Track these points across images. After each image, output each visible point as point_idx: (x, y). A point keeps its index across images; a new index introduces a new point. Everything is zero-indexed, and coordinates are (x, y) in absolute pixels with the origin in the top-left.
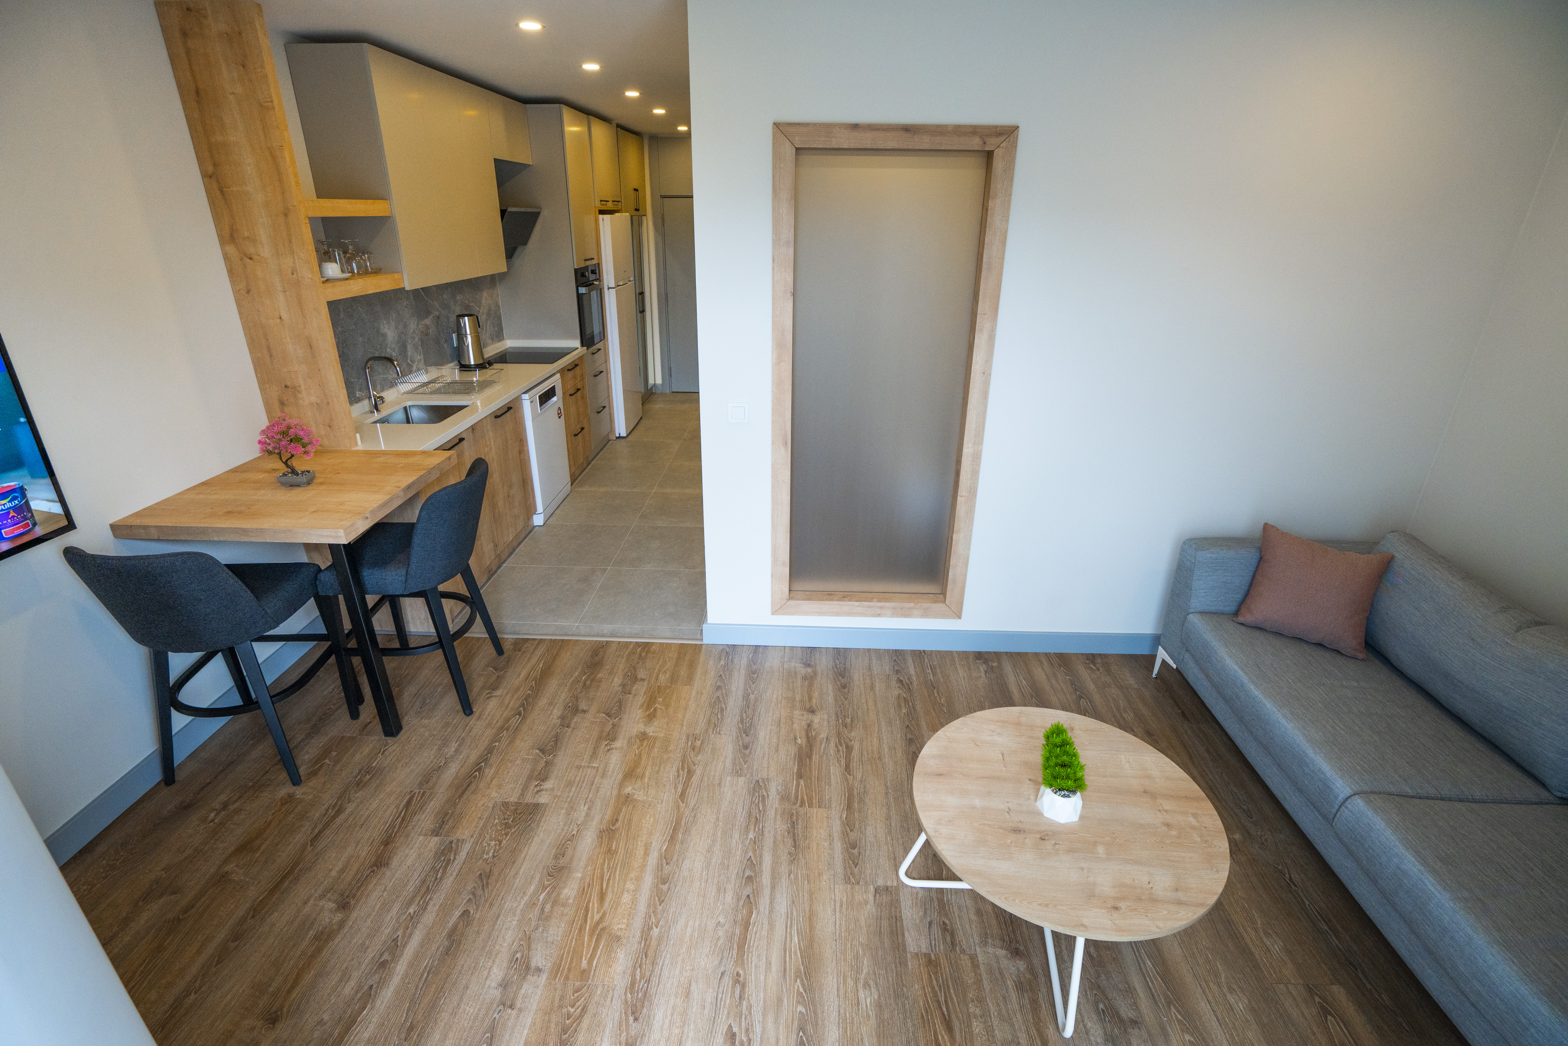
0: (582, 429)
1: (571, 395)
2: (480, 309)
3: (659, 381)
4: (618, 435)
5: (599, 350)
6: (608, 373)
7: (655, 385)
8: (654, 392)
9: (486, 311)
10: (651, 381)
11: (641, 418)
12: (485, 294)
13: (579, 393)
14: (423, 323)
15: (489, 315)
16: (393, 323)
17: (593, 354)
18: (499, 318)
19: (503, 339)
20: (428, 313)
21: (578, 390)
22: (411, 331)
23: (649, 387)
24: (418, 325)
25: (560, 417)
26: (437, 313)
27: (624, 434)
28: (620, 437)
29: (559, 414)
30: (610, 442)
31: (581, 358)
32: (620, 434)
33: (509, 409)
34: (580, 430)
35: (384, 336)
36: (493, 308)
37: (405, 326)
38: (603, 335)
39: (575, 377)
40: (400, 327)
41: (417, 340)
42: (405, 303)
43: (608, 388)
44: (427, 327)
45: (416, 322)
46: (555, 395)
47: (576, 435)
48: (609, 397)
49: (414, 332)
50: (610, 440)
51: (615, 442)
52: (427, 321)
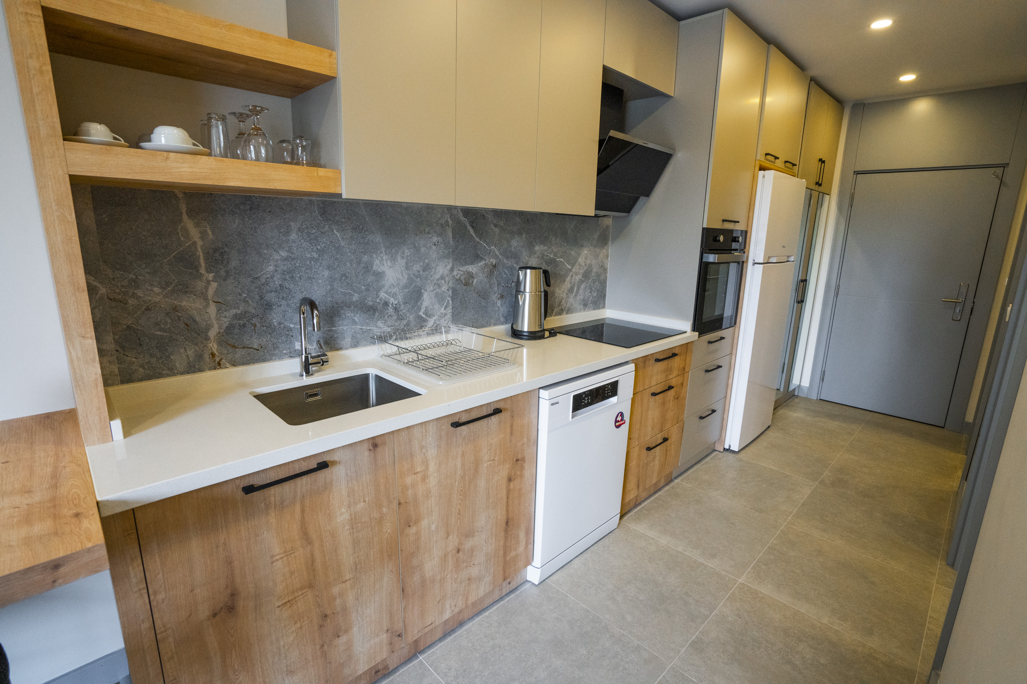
0: (665, 440)
1: (654, 394)
2: (572, 267)
3: (806, 383)
4: (727, 447)
5: (722, 338)
6: (731, 367)
7: (799, 386)
8: (796, 394)
9: (582, 271)
10: (795, 381)
11: (769, 427)
12: (585, 251)
13: (672, 393)
14: (464, 269)
15: (586, 275)
16: (401, 262)
17: (710, 342)
18: (603, 284)
19: (604, 307)
20: (477, 258)
21: (670, 388)
22: (437, 276)
23: (791, 388)
24: (452, 270)
25: (617, 427)
26: (494, 261)
27: (735, 448)
28: (728, 450)
29: (616, 421)
30: (715, 453)
31: (687, 347)
32: (730, 446)
33: (497, 411)
34: (659, 441)
35: (379, 275)
36: (595, 270)
37: (426, 268)
38: (734, 321)
39: (669, 371)
40: (417, 267)
41: (445, 288)
42: (435, 239)
43: (728, 387)
44: (471, 276)
45: (449, 267)
46: (617, 395)
47: (649, 449)
48: (726, 398)
49: (442, 278)
50: (715, 450)
51: (721, 455)
52: (472, 269)
